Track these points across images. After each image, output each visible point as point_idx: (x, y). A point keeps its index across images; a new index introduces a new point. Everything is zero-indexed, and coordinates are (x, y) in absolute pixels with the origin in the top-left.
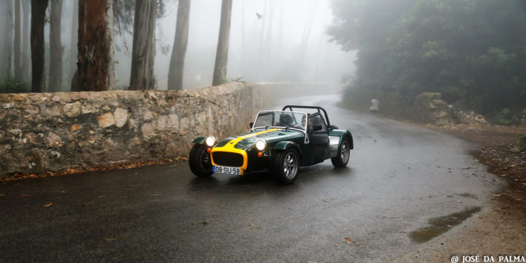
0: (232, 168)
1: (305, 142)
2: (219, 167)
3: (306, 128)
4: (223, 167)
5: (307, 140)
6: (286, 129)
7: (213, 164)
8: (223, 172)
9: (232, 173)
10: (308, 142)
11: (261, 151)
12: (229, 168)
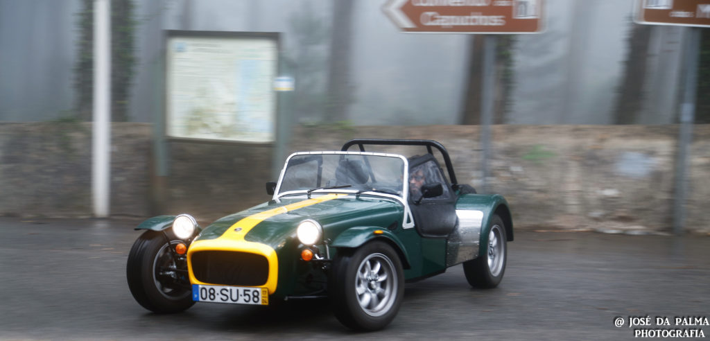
0: (241, 289)
1: (406, 226)
2: (208, 287)
3: (405, 193)
4: (218, 288)
5: (409, 221)
6: (358, 194)
7: (194, 280)
8: (218, 299)
9: (241, 301)
10: (412, 225)
11: (310, 247)
12: (234, 289)
